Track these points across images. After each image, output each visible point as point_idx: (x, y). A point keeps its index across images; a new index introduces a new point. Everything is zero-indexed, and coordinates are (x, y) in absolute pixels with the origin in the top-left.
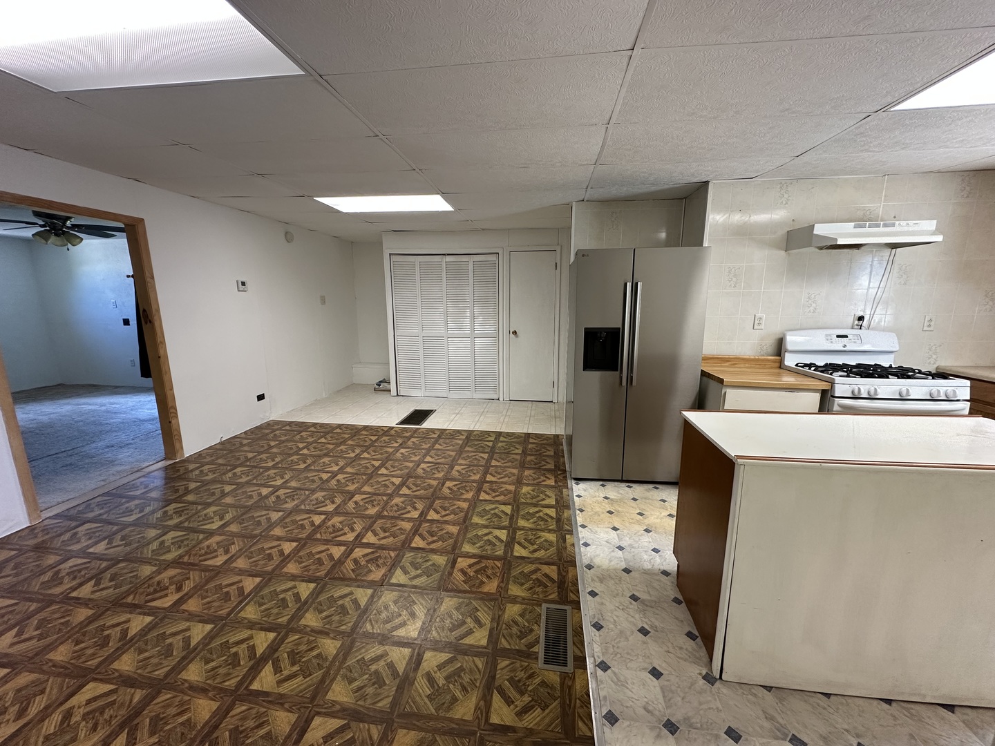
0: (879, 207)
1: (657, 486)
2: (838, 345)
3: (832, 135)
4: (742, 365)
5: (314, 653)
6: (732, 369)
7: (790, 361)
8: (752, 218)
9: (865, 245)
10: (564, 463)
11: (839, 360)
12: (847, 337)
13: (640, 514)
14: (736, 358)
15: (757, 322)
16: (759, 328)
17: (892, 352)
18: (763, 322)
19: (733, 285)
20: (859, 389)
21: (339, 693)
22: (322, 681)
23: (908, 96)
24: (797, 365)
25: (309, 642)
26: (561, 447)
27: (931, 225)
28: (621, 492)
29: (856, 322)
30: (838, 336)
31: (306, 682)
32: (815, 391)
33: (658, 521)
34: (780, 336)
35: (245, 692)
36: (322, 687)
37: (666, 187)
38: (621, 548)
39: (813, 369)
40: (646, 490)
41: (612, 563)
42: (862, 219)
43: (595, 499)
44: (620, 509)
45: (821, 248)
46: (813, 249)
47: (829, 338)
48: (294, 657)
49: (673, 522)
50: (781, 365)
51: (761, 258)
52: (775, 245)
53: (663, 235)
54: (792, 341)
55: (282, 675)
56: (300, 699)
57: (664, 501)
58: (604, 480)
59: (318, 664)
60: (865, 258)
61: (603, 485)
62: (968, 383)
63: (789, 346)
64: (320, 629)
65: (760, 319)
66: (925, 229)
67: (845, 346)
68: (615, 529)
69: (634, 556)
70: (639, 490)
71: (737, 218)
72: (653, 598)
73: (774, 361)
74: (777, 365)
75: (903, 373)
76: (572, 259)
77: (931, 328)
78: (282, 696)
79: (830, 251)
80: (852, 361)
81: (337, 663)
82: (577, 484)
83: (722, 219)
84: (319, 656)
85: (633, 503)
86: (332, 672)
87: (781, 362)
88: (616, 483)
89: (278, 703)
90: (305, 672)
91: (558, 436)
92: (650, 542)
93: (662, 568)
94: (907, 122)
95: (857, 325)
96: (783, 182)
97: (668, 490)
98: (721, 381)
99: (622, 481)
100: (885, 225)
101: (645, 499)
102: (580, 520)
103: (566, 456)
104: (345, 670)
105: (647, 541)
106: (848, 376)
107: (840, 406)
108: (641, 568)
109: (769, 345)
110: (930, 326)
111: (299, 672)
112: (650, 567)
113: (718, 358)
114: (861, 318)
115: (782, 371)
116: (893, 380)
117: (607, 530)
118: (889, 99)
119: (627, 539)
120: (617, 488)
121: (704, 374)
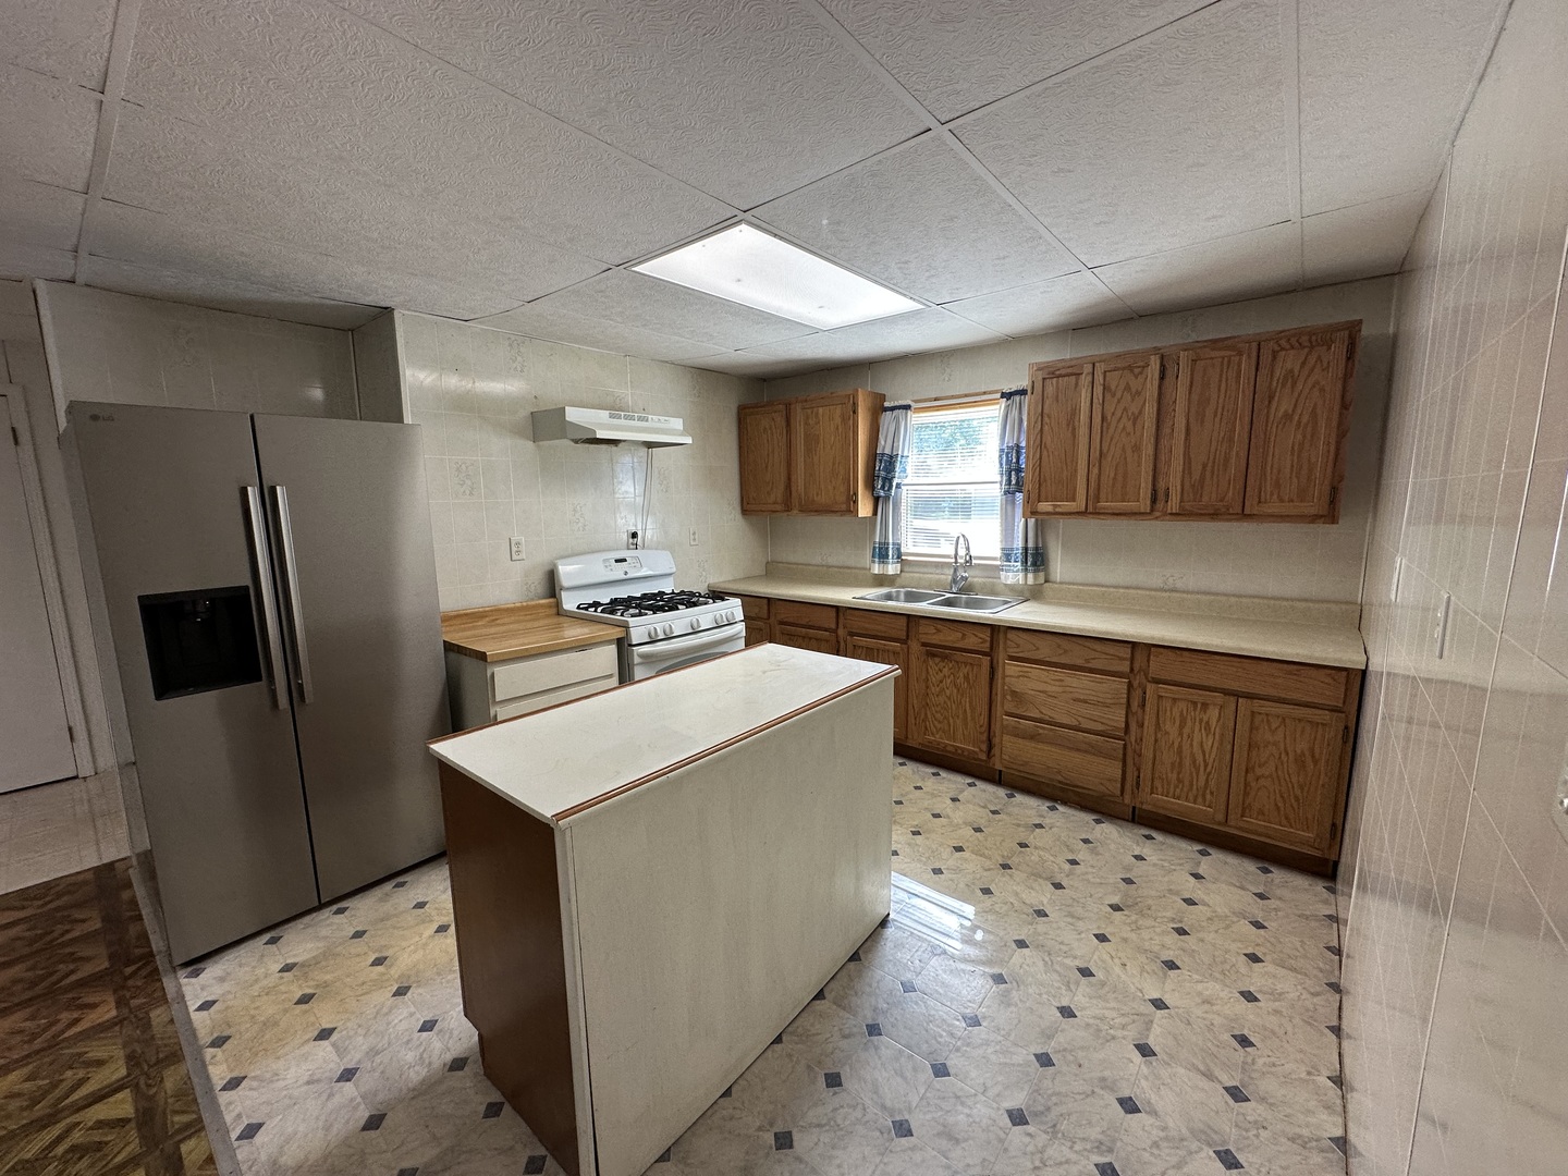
0: (627, 394)
1: (401, 879)
2: (618, 572)
3: (568, 283)
4: (506, 620)
6: (493, 630)
7: (570, 602)
8: (477, 384)
9: (624, 441)
10: (144, 937)
11: (622, 592)
12: (625, 560)
13: (378, 962)
14: (496, 610)
15: (514, 549)
16: (518, 558)
17: (671, 574)
18: (523, 548)
19: (468, 492)
20: (655, 629)
23: (649, 256)
24: (578, 608)
26: (125, 895)
27: (677, 424)
28: (324, 932)
29: (631, 540)
30: (617, 561)
32: (609, 642)
33: (419, 955)
34: (550, 568)
37: (306, 299)
38: (348, 1075)
39: (599, 609)
40: (381, 900)
41: (335, 1130)
42: (616, 408)
43: (256, 990)
44: (328, 977)
45: (576, 441)
46: (567, 443)
47: (607, 564)
49: (450, 941)
50: (558, 611)
51: (504, 451)
52: (517, 431)
53: (318, 394)
54: (567, 572)
57: (421, 905)
58: (271, 928)
60: (626, 461)
61: (273, 941)
62: (738, 601)
63: (565, 583)
65: (518, 544)
66: (672, 427)
67: (626, 573)
68: (324, 1034)
69: (382, 1072)
70: (363, 908)
71: (453, 382)
72: (446, 1144)
73: (550, 606)
74: (554, 611)
75: (689, 600)
76: (63, 423)
77: (696, 543)
79: (587, 445)
80: (637, 591)
82: (196, 974)
83: (429, 380)
85: (359, 946)
87: (558, 605)
88: (307, 919)
91: (110, 866)
92: (412, 1015)
93: (449, 1057)
94: (647, 292)
95: (633, 544)
96: (513, 338)
97: (425, 878)
98: (482, 656)
99: (321, 906)
100: (626, 418)
101: (382, 920)
102: (219, 1073)
103: (146, 912)
105: (406, 1016)
106: (640, 615)
107: (642, 656)
108: (405, 1091)
109: (537, 583)
110: (694, 540)
112: (424, 1072)
113: (466, 615)
114: (634, 535)
115: (562, 619)
116: (683, 611)
117: (306, 1048)
118: (628, 253)
119: (360, 1039)
120: (310, 930)
121: (449, 647)
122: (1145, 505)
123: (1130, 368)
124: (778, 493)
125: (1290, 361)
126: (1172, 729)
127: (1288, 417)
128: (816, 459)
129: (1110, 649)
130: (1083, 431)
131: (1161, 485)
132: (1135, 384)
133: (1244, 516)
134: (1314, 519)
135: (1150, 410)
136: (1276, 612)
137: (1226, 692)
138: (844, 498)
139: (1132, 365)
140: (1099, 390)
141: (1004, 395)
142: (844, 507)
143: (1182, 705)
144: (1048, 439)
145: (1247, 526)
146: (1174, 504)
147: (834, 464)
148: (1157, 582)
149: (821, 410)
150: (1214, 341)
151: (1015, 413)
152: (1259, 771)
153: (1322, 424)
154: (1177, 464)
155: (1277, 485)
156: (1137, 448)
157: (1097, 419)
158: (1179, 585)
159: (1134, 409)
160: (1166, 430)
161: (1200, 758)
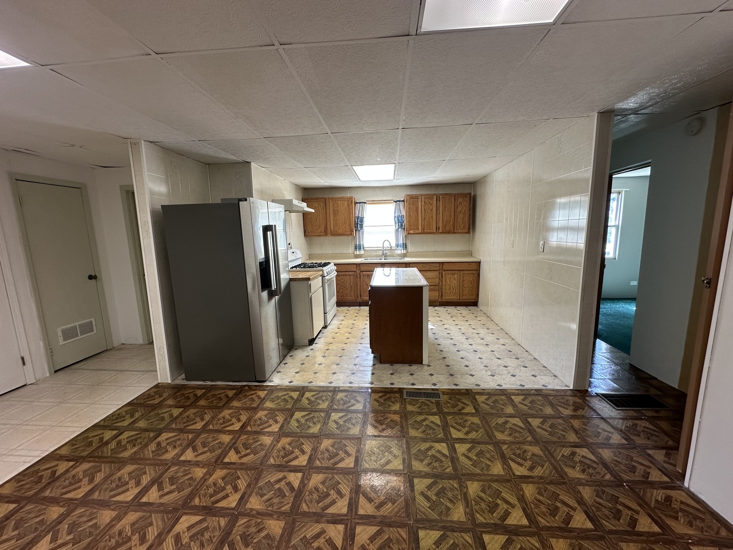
0: (285, 194)
2: (294, 256)
5: (483, 495)
17: (301, 257)
20: (327, 271)
21: (497, 469)
22: (497, 481)
25: (477, 503)
29: (289, 246)
30: (293, 253)
31: (503, 490)
35: (533, 526)
36: (499, 480)
48: (493, 508)
55: (508, 508)
56: (513, 488)
59: (489, 488)
64: (463, 501)
67: (296, 257)
78: (519, 500)
81: (482, 478)
84: (483, 491)
86: (489, 478)
89: (523, 499)
90: (498, 494)
98: (308, 279)
104: (484, 472)
111: (500, 497)
114: (289, 244)
122: (435, 231)
123: (430, 198)
124: (322, 229)
125: (460, 200)
126: (448, 281)
127: (461, 211)
128: (338, 218)
129: (434, 265)
130: (420, 213)
131: (438, 226)
132: (431, 202)
133: (454, 233)
134: (466, 233)
135: (434, 209)
136: (458, 254)
137: (458, 270)
138: (349, 230)
139: (430, 197)
140: (423, 203)
141: (394, 201)
142: (349, 233)
143: (450, 275)
144: (411, 214)
145: (454, 235)
146: (441, 231)
147: (345, 220)
148: (433, 250)
149: (339, 202)
150: (446, 194)
151: (398, 207)
152: (465, 286)
153: (466, 213)
154: (441, 221)
155: (460, 226)
156: (432, 217)
157: (423, 210)
158: (438, 250)
159: (431, 208)
160: (438, 213)
161: (454, 286)
